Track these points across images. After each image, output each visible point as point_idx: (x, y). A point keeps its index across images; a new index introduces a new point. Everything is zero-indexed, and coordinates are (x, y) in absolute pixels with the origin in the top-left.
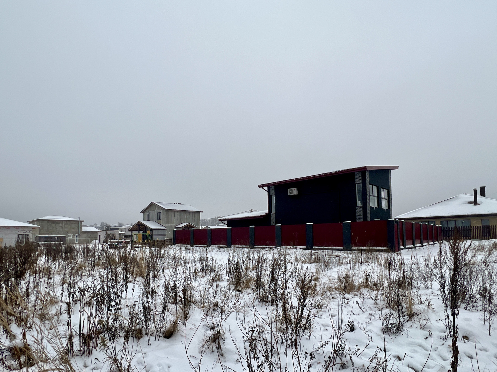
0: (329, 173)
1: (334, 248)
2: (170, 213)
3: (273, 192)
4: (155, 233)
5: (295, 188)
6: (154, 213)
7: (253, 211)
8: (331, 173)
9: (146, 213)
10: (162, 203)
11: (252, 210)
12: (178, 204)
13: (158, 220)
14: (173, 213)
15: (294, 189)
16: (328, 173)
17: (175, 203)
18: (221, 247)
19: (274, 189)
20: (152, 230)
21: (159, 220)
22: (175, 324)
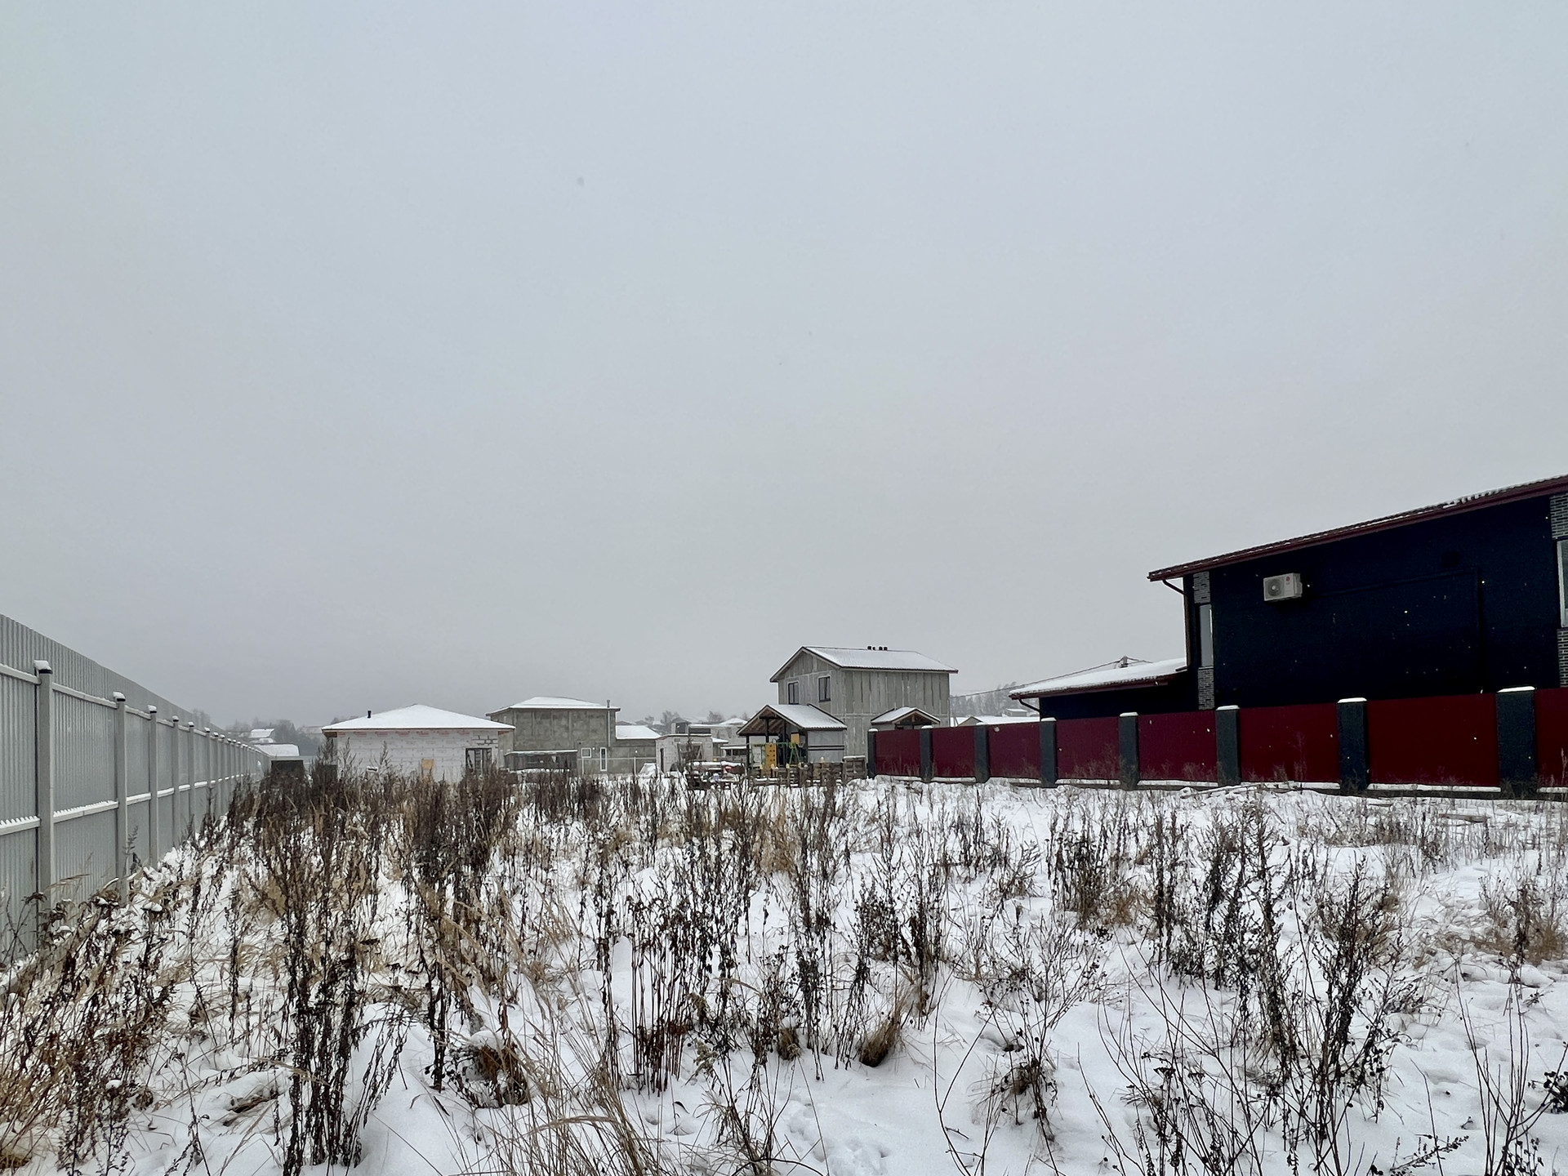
0: (1432, 508)
1: (1456, 788)
2: (856, 679)
3: (1203, 593)
4: (813, 740)
5: (1291, 575)
6: (808, 681)
7: (1129, 661)
8: (1441, 506)
9: (786, 682)
10: (835, 650)
11: (1125, 659)
12: (881, 649)
13: (820, 701)
14: (865, 678)
15: (1285, 576)
16: (1428, 509)
17: (869, 648)
18: (1022, 785)
19: (1208, 583)
20: (803, 732)
21: (823, 701)
22: (893, 1025)
